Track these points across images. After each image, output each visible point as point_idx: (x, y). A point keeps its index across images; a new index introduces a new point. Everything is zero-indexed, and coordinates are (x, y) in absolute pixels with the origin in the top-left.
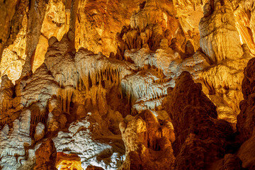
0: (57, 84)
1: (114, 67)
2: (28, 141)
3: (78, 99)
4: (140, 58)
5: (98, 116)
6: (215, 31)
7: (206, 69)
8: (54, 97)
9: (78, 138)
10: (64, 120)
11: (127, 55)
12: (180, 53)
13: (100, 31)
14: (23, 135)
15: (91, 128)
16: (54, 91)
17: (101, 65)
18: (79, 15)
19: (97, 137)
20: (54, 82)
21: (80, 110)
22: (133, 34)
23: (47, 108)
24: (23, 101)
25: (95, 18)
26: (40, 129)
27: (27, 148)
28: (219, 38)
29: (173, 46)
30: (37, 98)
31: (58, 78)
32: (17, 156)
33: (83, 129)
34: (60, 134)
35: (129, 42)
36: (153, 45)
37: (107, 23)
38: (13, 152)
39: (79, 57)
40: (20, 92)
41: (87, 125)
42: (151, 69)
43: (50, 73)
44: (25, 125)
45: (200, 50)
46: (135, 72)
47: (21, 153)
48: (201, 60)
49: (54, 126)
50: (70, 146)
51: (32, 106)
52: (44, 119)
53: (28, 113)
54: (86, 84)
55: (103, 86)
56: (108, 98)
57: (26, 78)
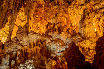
0: (21, 45)
1: (44, 39)
2: (8, 67)
3: (29, 51)
4: (55, 36)
5: (36, 58)
6: (85, 26)
7: (81, 41)
8: (19, 50)
9: (28, 67)
10: (23, 59)
11: (49, 34)
12: (71, 34)
13: (39, 24)
14: (6, 64)
15: (34, 63)
16: (20, 47)
17: (39, 38)
18: (31, 17)
19: (36, 67)
20: (19, 44)
21: (29, 56)
22: (52, 26)
23: (16, 54)
24: (7, 51)
25: (37, 19)
26: (13, 63)
28: (87, 29)
29: (68, 31)
30: (12, 50)
31: (21, 42)
33: (30, 63)
34: (21, 65)
35: (50, 29)
36: (60, 30)
37: (42, 21)
39: (30, 34)
40: (6, 47)
41: (32, 62)
42: (59, 40)
43: (18, 40)
44: (7, 61)
45: (79, 33)
46: (52, 41)
48: (79, 37)
49: (19, 62)
51: (10, 53)
52: (15, 59)
53: (9, 56)
54: (32, 45)
55: (39, 46)
56: (41, 51)
57: (8, 42)
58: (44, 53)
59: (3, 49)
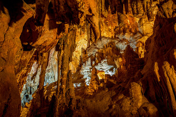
0: (97, 48)
1: (113, 41)
2: (91, 67)
3: (104, 52)
4: (121, 37)
5: (109, 57)
6: (143, 25)
7: (141, 38)
8: (97, 52)
9: (104, 65)
10: (100, 59)
11: (117, 36)
12: (133, 33)
13: (110, 27)
14: (89, 65)
15: (107, 61)
16: (97, 50)
17: (109, 41)
19: (109, 64)
20: (96, 48)
21: (104, 55)
22: (118, 29)
23: (95, 56)
24: (88, 55)
25: (108, 23)
26: (94, 63)
27: (90, 69)
28: (144, 27)
29: (131, 31)
30: (92, 53)
31: (97, 46)
32: (88, 72)
33: (105, 62)
34: (99, 64)
35: (117, 32)
36: (124, 32)
37: (112, 24)
38: (87, 71)
39: (102, 39)
40: (87, 52)
41: (106, 60)
42: (124, 40)
43: (95, 45)
44: (89, 62)
45: (139, 32)
46: (119, 41)
47: (89, 70)
48: (139, 35)
49: (97, 61)
50: (102, 67)
51: (91, 56)
52: (94, 60)
53: (90, 59)
54: (106, 47)
55: (111, 47)
56: (113, 51)
57: (88, 48)
58: (115, 51)
59: (86, 53)
